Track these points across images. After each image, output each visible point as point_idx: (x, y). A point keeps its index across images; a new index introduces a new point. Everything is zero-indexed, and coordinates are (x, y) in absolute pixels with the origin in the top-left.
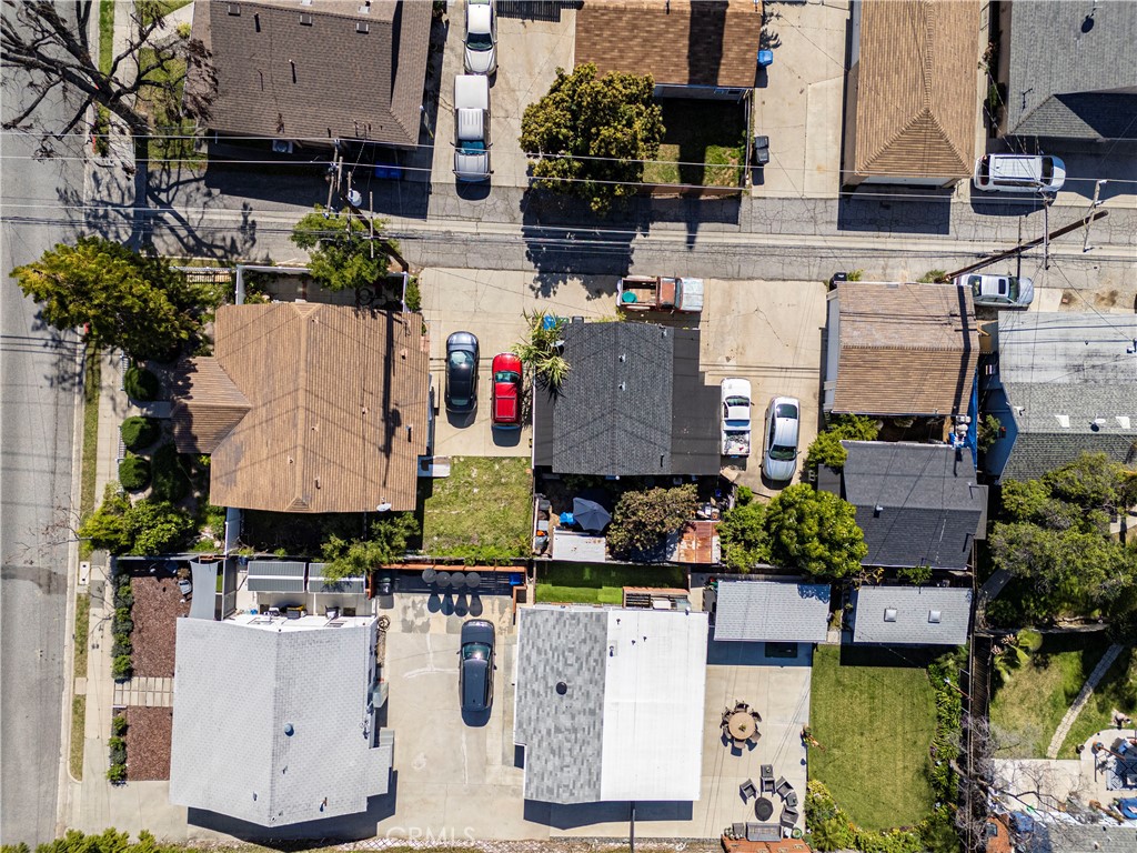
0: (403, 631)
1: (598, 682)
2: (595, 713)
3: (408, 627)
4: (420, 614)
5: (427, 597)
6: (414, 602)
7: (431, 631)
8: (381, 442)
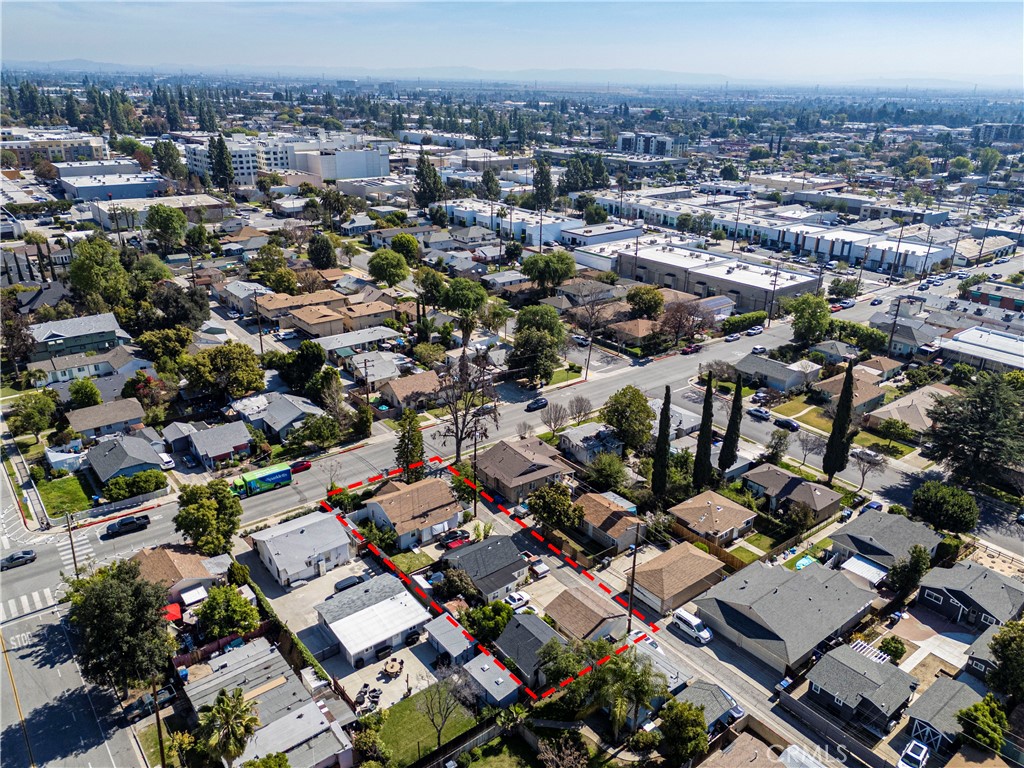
1: (377, 601)
2: (364, 606)
3: (351, 568)
5: (368, 566)
6: (362, 564)
8: (415, 515)
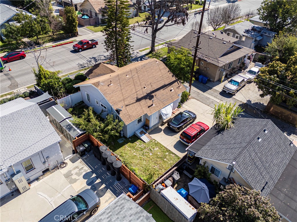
0: (64, 175)
3: (68, 176)
4: (78, 174)
5: (89, 170)
6: (83, 168)
7: (73, 185)
